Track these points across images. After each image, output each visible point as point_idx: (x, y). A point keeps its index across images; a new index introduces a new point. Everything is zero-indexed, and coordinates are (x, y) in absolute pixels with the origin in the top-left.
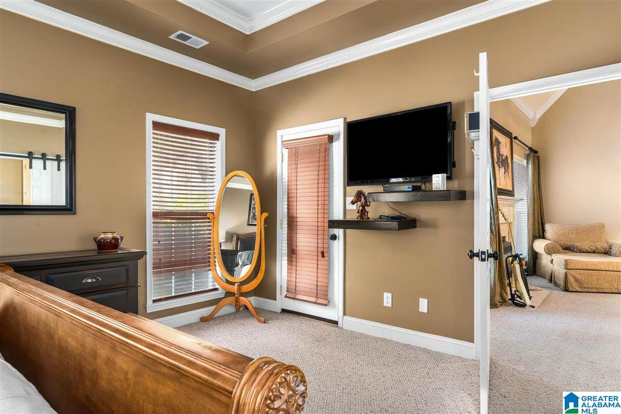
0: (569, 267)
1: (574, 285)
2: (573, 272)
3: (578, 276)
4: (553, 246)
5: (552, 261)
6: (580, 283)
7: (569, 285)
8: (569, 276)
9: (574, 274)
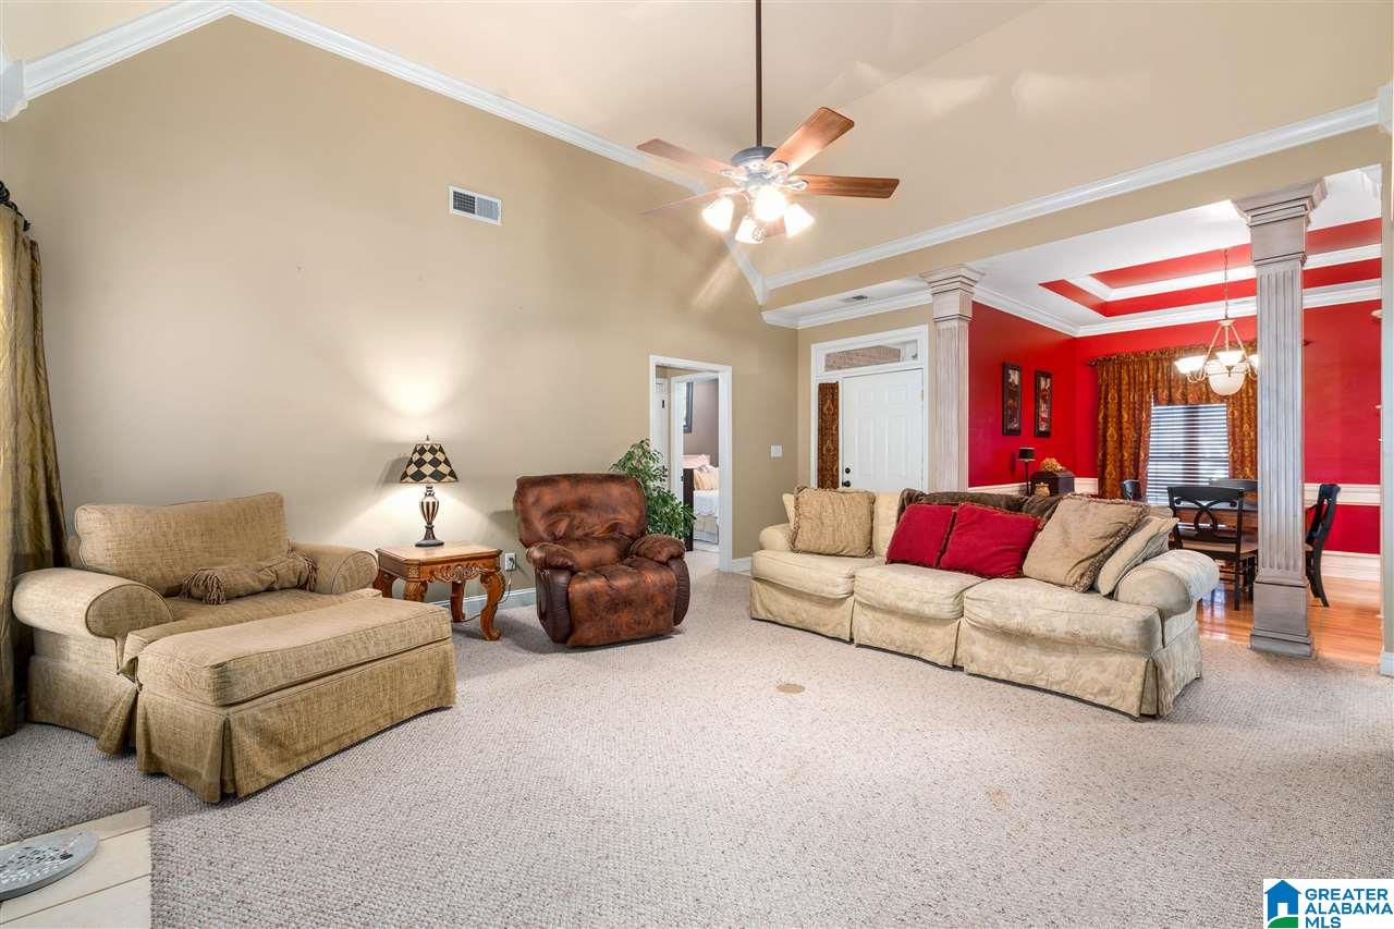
0: (239, 694)
1: (260, 767)
2: (255, 711)
3: (274, 721)
4: (127, 597)
5: (131, 669)
6: (281, 745)
7: (240, 773)
8: (237, 730)
9: (260, 716)
